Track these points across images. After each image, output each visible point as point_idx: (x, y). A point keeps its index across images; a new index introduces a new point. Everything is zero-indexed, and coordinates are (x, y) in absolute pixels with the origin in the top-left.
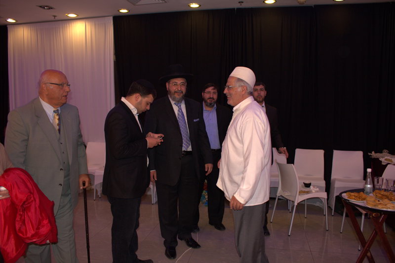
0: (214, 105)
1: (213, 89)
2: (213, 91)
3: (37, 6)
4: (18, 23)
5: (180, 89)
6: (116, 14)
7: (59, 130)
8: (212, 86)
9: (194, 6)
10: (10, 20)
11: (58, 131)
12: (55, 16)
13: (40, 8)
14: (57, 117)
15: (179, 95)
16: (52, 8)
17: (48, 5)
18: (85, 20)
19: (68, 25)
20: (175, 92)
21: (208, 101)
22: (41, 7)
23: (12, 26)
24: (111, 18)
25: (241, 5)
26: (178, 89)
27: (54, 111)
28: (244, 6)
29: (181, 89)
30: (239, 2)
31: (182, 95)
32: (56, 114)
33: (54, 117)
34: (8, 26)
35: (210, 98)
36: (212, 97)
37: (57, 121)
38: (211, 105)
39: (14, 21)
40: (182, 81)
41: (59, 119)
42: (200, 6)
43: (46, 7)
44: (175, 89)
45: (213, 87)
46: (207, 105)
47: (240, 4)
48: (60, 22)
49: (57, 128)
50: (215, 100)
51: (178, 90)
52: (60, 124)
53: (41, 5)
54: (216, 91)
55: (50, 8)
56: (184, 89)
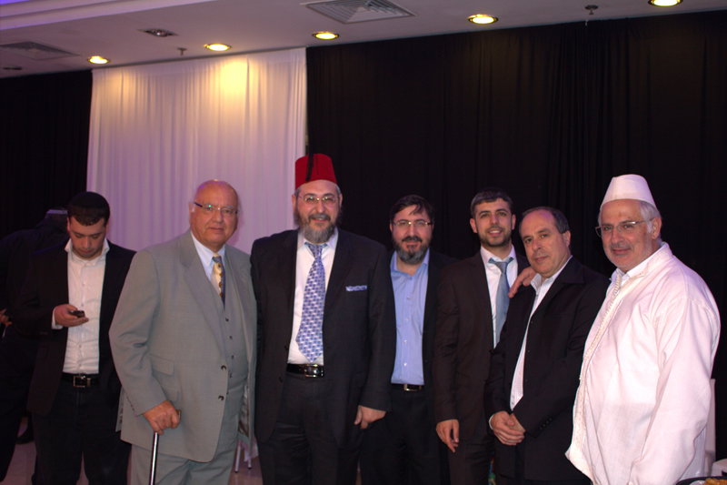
0: (422, 258)
1: (414, 213)
2: (415, 217)
3: (140, 30)
4: (112, 63)
5: (321, 211)
6: (312, 43)
7: (223, 295)
8: (412, 203)
9: (482, 20)
10: (96, 60)
11: (220, 297)
12: (182, 50)
13: (147, 34)
14: (219, 271)
15: (319, 225)
16: (170, 34)
17: (161, 27)
18: (246, 56)
19: (212, 69)
20: (312, 217)
21: (404, 246)
22: (148, 32)
23: (102, 70)
24: (303, 52)
25: (591, 14)
26: (316, 208)
27: (213, 258)
28: (599, 15)
29: (325, 208)
30: (588, 8)
31: (327, 224)
32: (216, 265)
33: (214, 271)
34: (94, 72)
35: (408, 238)
36: (412, 234)
37: (218, 279)
38: (411, 259)
39: (104, 61)
40: (326, 192)
41: (223, 275)
42: (497, 19)
43: (160, 31)
44: (309, 209)
45: (413, 208)
46: (402, 259)
47: (589, 11)
48: (197, 61)
49: (219, 290)
50: (425, 242)
51: (317, 212)
52: (224, 285)
53: (147, 28)
54: (424, 216)
55: (167, 34)
56: (333, 211)
